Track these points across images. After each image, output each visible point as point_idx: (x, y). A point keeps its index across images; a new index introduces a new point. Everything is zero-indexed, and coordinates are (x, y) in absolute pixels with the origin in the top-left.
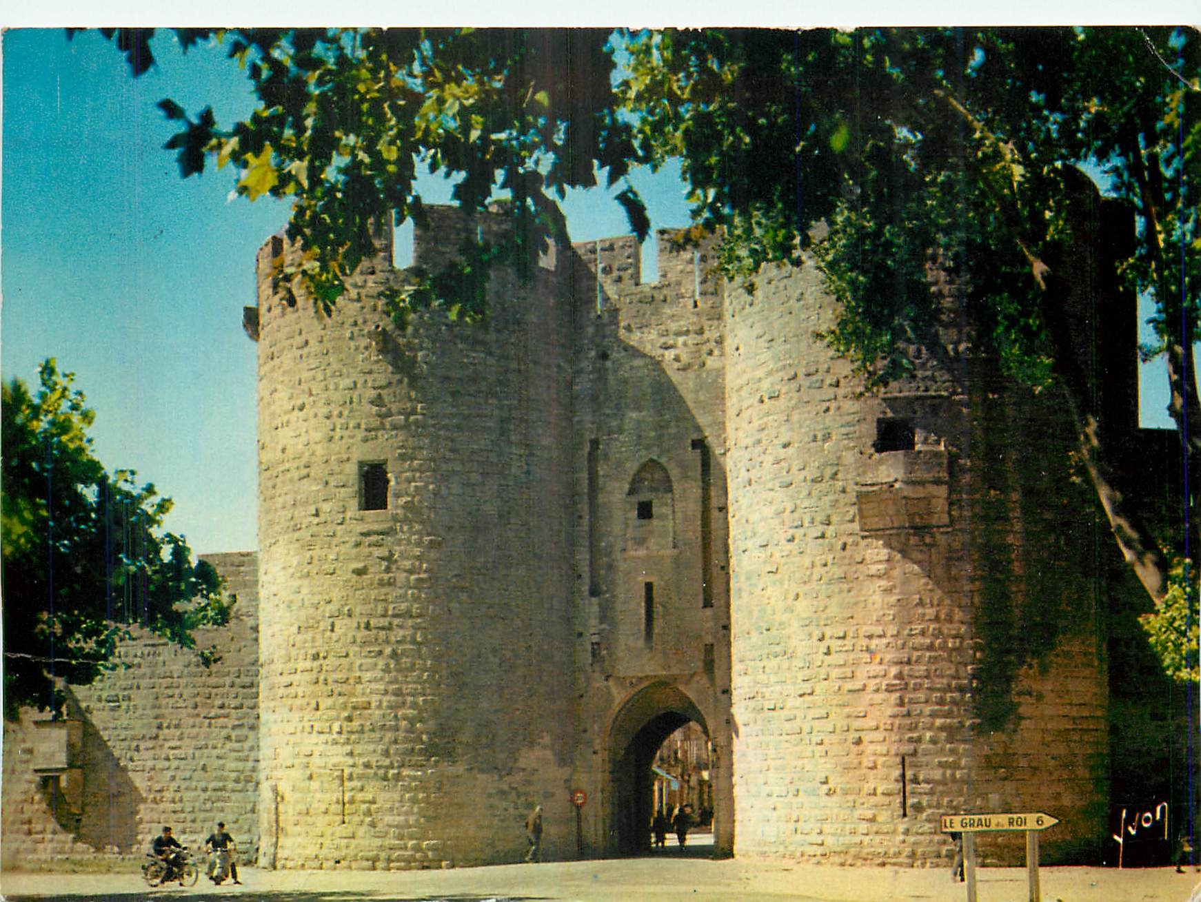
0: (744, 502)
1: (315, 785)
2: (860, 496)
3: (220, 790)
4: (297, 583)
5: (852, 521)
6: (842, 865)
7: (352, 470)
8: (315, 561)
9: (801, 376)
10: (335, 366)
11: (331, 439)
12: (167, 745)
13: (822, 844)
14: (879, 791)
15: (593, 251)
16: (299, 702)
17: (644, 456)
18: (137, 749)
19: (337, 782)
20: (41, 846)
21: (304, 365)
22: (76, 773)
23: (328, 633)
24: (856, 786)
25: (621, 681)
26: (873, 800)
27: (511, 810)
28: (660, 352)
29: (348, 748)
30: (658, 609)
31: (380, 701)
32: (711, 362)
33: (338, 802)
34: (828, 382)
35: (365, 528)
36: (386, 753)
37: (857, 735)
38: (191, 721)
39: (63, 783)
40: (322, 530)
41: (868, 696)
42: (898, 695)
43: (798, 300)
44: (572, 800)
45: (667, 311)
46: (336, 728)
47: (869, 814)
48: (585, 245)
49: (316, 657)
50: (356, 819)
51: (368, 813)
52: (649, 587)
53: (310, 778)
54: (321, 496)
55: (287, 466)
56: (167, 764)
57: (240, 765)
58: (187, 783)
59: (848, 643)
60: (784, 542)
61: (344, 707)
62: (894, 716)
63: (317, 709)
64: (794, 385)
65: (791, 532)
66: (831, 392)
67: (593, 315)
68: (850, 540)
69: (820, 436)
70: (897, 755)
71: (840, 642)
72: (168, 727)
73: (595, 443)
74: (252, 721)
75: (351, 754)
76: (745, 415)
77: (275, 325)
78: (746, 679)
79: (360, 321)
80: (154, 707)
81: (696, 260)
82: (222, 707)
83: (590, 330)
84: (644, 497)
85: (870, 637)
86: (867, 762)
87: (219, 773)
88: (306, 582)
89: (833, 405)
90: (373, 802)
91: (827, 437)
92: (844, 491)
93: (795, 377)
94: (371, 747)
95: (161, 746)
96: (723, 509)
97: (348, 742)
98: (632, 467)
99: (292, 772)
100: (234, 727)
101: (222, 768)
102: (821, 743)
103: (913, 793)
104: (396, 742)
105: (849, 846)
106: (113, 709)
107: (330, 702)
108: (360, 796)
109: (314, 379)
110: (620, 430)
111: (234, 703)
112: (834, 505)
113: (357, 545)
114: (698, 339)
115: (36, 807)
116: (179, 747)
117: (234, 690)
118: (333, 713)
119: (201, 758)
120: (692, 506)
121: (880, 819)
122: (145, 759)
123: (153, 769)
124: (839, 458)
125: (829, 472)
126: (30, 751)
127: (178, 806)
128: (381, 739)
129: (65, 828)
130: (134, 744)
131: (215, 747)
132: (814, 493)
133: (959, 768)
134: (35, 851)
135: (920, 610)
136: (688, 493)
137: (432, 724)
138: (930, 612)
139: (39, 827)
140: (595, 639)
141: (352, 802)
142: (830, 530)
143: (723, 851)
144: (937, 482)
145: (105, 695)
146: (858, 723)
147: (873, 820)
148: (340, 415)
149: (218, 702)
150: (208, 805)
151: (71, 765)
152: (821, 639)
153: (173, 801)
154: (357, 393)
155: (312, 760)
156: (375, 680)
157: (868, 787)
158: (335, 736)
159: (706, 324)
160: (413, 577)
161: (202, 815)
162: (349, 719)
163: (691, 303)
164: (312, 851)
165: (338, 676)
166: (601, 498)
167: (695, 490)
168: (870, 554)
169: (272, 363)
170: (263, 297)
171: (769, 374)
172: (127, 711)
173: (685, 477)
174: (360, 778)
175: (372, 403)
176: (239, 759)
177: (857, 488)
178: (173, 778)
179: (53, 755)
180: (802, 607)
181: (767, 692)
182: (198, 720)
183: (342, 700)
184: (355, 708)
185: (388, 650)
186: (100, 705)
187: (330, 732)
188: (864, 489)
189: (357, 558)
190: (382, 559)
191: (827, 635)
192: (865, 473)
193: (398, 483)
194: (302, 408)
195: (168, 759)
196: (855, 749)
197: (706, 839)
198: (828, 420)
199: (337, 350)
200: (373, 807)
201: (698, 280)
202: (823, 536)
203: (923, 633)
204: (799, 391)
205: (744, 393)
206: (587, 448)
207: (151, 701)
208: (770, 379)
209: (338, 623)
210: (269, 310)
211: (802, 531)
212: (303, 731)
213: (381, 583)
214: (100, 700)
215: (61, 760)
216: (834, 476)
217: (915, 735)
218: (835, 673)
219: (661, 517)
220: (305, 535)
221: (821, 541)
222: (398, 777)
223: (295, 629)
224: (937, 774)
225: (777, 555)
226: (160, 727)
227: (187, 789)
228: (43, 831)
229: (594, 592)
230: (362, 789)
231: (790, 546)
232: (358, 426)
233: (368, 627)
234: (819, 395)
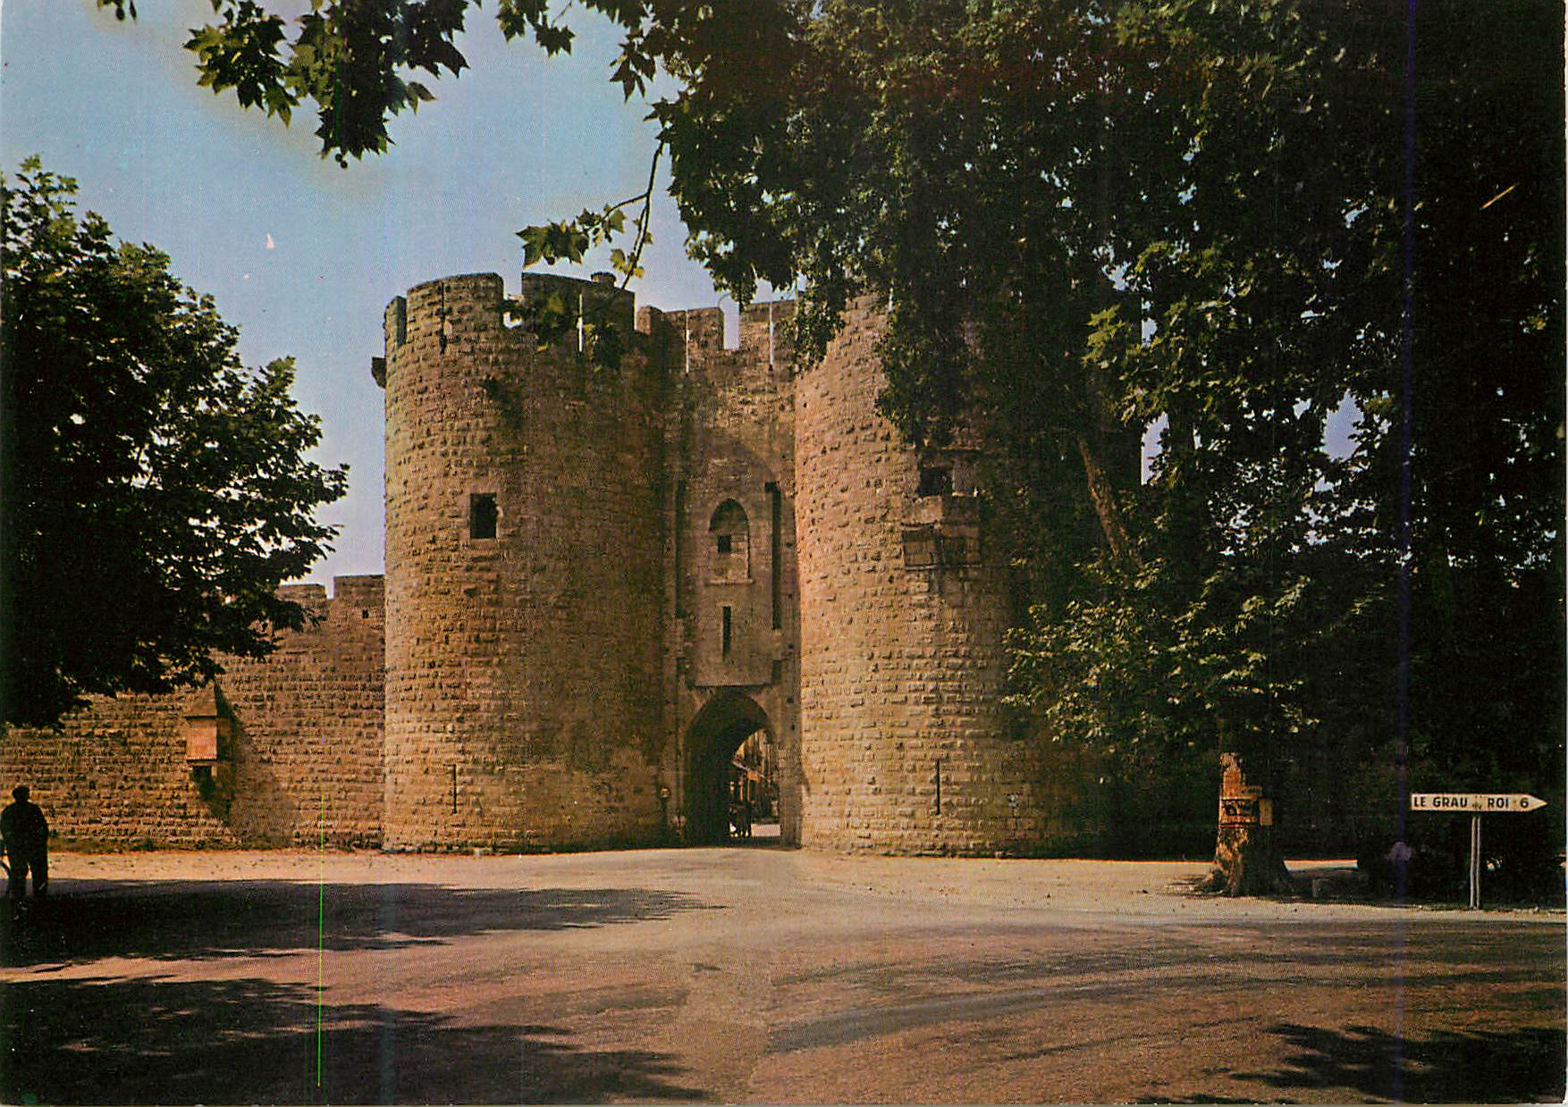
0: (810, 539)
1: (432, 778)
2: (905, 534)
3: (354, 780)
4: (417, 601)
5: (897, 557)
6: (886, 855)
7: (464, 502)
8: (432, 583)
9: (857, 429)
10: (450, 409)
11: (446, 475)
12: (307, 740)
13: (869, 837)
14: (918, 791)
15: (682, 319)
16: (417, 704)
17: (723, 496)
18: (280, 743)
19: (450, 776)
20: (194, 829)
21: (424, 409)
22: (225, 765)
23: (442, 645)
24: (899, 786)
25: (703, 688)
26: (912, 799)
27: (604, 803)
28: (740, 406)
29: (460, 746)
30: (735, 632)
31: (489, 705)
32: (782, 417)
33: (450, 794)
34: (880, 434)
35: (476, 554)
36: (493, 750)
37: (900, 741)
38: (328, 720)
39: (214, 772)
40: (439, 556)
41: (909, 709)
42: (934, 707)
43: (857, 365)
44: (658, 794)
45: (746, 372)
46: (449, 727)
47: (909, 810)
48: (676, 313)
49: (432, 665)
50: (467, 809)
51: (477, 803)
52: (727, 609)
53: (426, 772)
54: (438, 525)
55: (408, 497)
56: (305, 758)
57: (370, 760)
58: (324, 775)
59: (893, 663)
60: (840, 575)
61: (457, 710)
62: (931, 726)
63: (433, 709)
64: (851, 438)
65: (847, 566)
66: (882, 446)
67: (682, 373)
68: (896, 574)
69: (872, 482)
70: (932, 760)
71: (886, 661)
72: (307, 725)
73: (682, 485)
74: (380, 721)
75: (463, 752)
76: (810, 464)
77: (398, 374)
78: (809, 689)
79: (473, 371)
80: (295, 706)
81: (772, 330)
82: (355, 707)
83: (680, 386)
84: (722, 531)
85: (912, 657)
86: (908, 765)
87: (352, 767)
88: (424, 600)
89: (884, 457)
90: (481, 794)
91: (878, 484)
92: (891, 531)
93: (852, 430)
94: (481, 745)
95: (301, 742)
96: (792, 545)
97: (459, 740)
98: (713, 506)
99: (412, 767)
100: (366, 726)
101: (354, 762)
102: (869, 748)
103: (945, 793)
104: (501, 740)
105: (892, 839)
106: (258, 708)
107: (444, 704)
108: (469, 789)
109: (432, 420)
110: (704, 474)
111: (366, 704)
112: (883, 542)
113: (469, 569)
114: (772, 397)
115: (191, 793)
116: (318, 743)
117: (365, 693)
118: (447, 715)
119: (336, 753)
120: (764, 543)
121: (918, 814)
122: (288, 752)
123: (294, 762)
124: (888, 501)
125: (879, 513)
126: (184, 744)
127: (316, 795)
128: (489, 737)
129: (215, 814)
130: (277, 739)
131: (348, 743)
132: (868, 533)
133: (985, 772)
134: (189, 834)
135: (954, 635)
136: (762, 529)
137: (534, 726)
138: (963, 636)
139: (194, 812)
140: (681, 654)
141: (463, 793)
142: (880, 566)
143: (790, 841)
144: (970, 524)
145: (251, 695)
146: (899, 732)
147: (912, 815)
148: (455, 453)
149: (351, 703)
150: (343, 795)
151: (221, 756)
152: (871, 658)
153: (311, 790)
154: (470, 434)
155: (429, 756)
156: (484, 686)
157: (908, 787)
158: (449, 735)
159: (779, 385)
160: (517, 599)
161: (337, 803)
162: (460, 720)
163: (767, 366)
164: (429, 838)
165: (450, 682)
166: (687, 533)
167: (765, 528)
168: (913, 586)
169: (396, 406)
170: (390, 350)
171: (831, 427)
172: (271, 709)
173: (759, 517)
174: (470, 772)
175: (483, 442)
176: (369, 754)
177: (902, 528)
178: (312, 769)
179: (204, 747)
180: (855, 631)
181: (825, 701)
182: (333, 719)
183: (454, 703)
184: (466, 710)
185: (496, 660)
186: (247, 704)
187: (445, 732)
188: (908, 529)
189: (468, 581)
190: (490, 582)
191: (877, 654)
192: (909, 514)
193: (505, 514)
194: (421, 447)
195: (307, 753)
196: (897, 754)
197: (772, 830)
198: (881, 470)
199: (452, 396)
200: (481, 799)
201: (772, 347)
202: (873, 570)
203: (956, 655)
204: (856, 443)
205: (810, 445)
206: (675, 488)
207: (291, 702)
208: (832, 432)
209: (452, 636)
210: (394, 360)
211: (856, 565)
212: (420, 730)
213: (490, 603)
214: (246, 699)
215: (212, 752)
216: (884, 517)
217: (947, 742)
218: (881, 686)
219: (738, 551)
220: (424, 559)
221: (872, 574)
222: (502, 772)
223: (414, 641)
224: (966, 777)
225: (836, 585)
226: (299, 724)
227: (323, 780)
228: (197, 816)
229: (680, 614)
230: (472, 783)
231: (845, 579)
232: (471, 463)
233: (477, 639)
234: (872, 447)
